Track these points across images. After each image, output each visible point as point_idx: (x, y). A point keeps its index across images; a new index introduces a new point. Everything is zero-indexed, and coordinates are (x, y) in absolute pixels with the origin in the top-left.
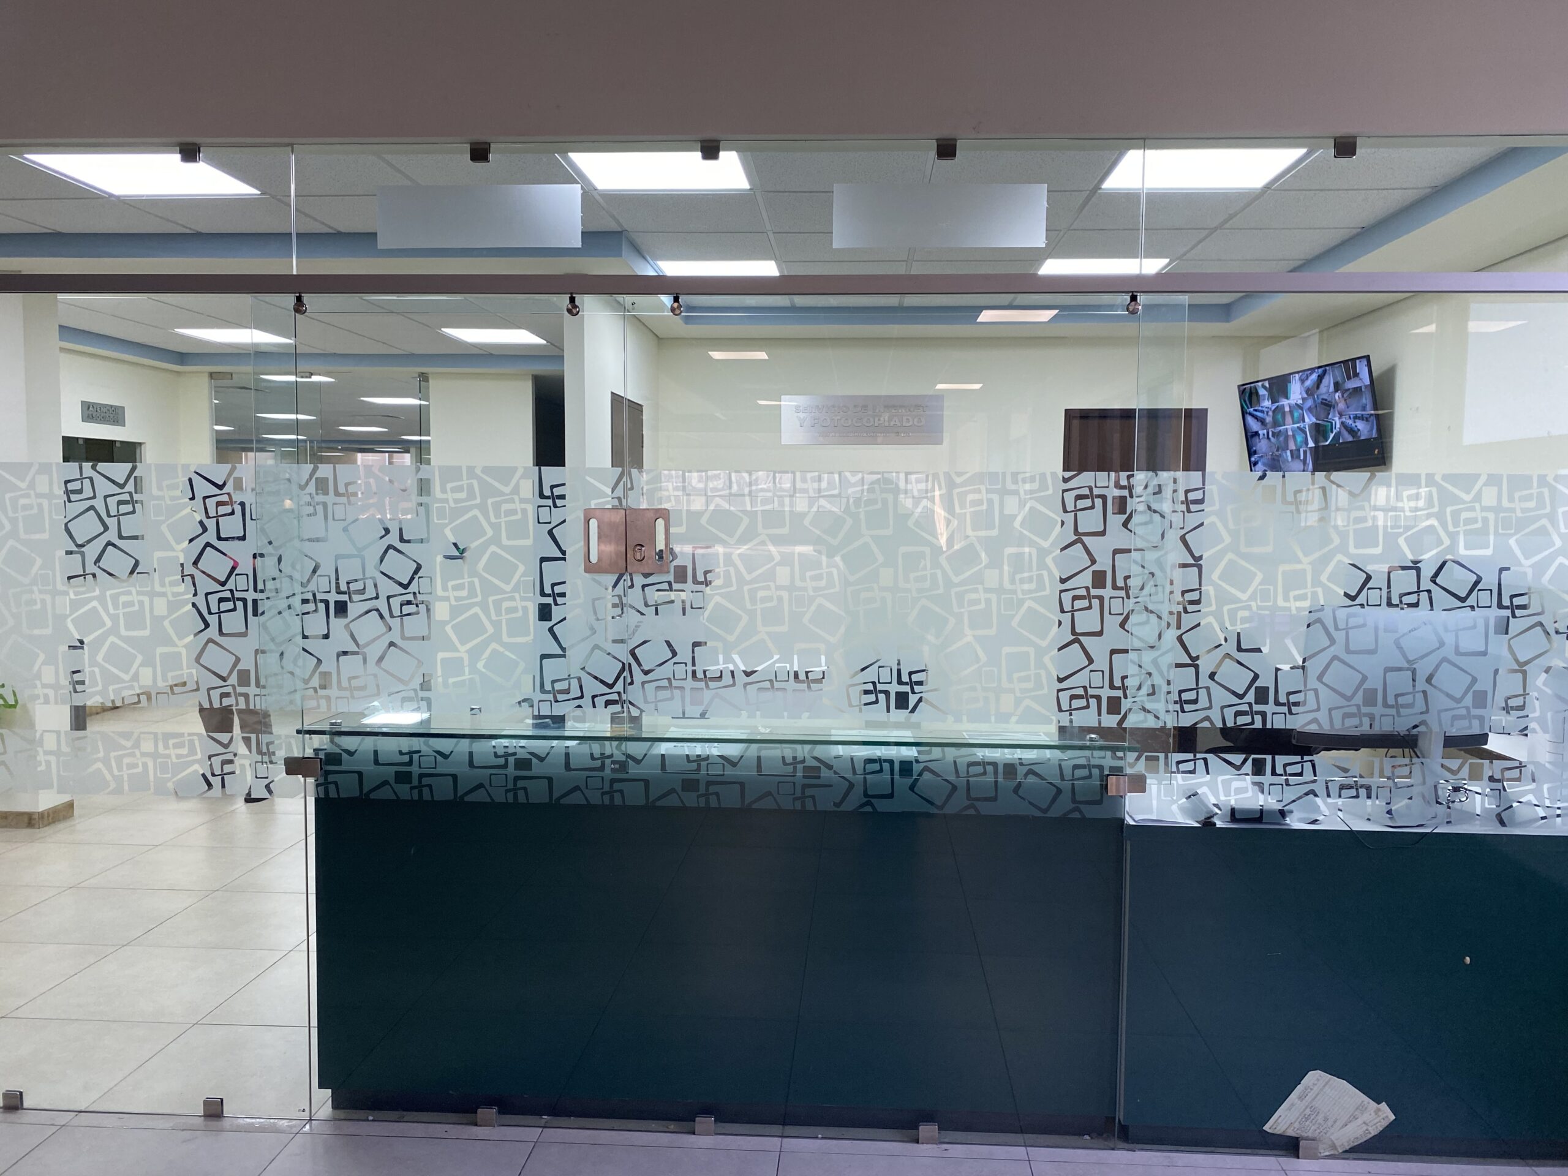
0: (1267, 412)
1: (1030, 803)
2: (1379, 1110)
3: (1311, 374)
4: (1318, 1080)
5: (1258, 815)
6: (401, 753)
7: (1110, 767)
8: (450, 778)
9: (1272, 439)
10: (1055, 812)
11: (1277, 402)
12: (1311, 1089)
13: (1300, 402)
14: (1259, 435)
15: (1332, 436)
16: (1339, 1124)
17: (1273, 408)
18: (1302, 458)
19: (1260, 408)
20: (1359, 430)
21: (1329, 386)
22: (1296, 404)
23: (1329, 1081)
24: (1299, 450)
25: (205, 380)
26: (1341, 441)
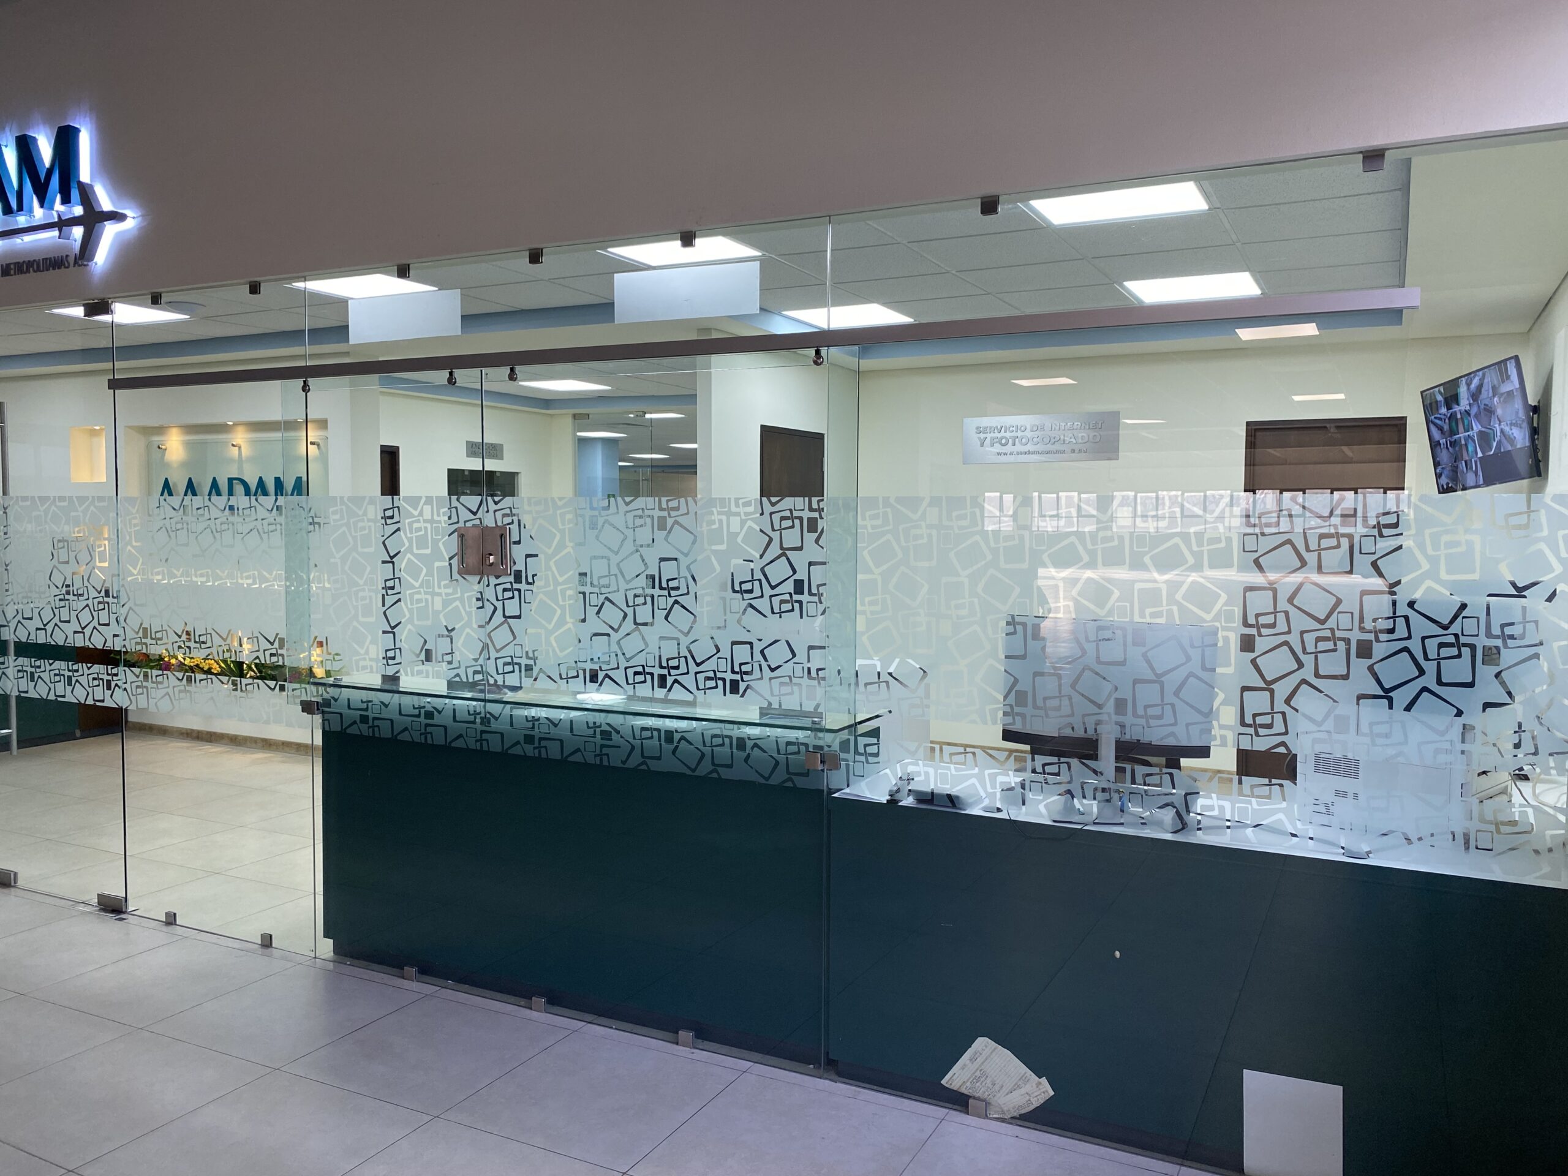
0: (1445, 420)
1: (757, 771)
2: (1040, 1083)
3: (1474, 377)
4: (986, 1046)
5: (930, 798)
6: (362, 702)
7: (814, 746)
8: (389, 722)
9: (1450, 448)
10: (775, 780)
11: (1451, 409)
12: (981, 1054)
13: (1468, 408)
14: (1440, 444)
15: (1495, 444)
16: (1005, 1090)
17: (1449, 415)
18: (1474, 469)
19: (1439, 416)
20: (1515, 438)
21: (1488, 390)
22: (1466, 411)
23: (995, 1049)
24: (1471, 460)
25: (569, 420)
26: (1502, 450)
